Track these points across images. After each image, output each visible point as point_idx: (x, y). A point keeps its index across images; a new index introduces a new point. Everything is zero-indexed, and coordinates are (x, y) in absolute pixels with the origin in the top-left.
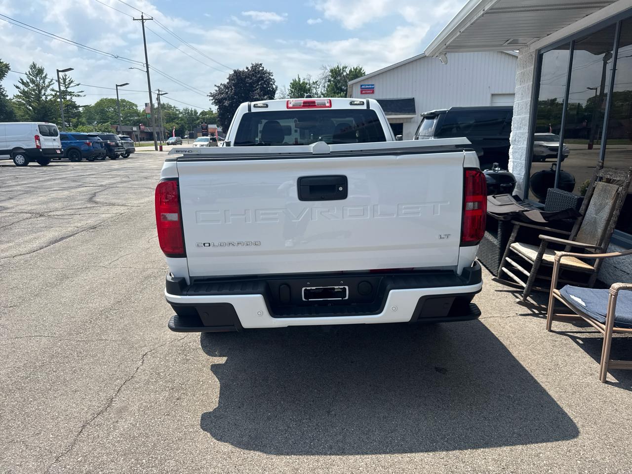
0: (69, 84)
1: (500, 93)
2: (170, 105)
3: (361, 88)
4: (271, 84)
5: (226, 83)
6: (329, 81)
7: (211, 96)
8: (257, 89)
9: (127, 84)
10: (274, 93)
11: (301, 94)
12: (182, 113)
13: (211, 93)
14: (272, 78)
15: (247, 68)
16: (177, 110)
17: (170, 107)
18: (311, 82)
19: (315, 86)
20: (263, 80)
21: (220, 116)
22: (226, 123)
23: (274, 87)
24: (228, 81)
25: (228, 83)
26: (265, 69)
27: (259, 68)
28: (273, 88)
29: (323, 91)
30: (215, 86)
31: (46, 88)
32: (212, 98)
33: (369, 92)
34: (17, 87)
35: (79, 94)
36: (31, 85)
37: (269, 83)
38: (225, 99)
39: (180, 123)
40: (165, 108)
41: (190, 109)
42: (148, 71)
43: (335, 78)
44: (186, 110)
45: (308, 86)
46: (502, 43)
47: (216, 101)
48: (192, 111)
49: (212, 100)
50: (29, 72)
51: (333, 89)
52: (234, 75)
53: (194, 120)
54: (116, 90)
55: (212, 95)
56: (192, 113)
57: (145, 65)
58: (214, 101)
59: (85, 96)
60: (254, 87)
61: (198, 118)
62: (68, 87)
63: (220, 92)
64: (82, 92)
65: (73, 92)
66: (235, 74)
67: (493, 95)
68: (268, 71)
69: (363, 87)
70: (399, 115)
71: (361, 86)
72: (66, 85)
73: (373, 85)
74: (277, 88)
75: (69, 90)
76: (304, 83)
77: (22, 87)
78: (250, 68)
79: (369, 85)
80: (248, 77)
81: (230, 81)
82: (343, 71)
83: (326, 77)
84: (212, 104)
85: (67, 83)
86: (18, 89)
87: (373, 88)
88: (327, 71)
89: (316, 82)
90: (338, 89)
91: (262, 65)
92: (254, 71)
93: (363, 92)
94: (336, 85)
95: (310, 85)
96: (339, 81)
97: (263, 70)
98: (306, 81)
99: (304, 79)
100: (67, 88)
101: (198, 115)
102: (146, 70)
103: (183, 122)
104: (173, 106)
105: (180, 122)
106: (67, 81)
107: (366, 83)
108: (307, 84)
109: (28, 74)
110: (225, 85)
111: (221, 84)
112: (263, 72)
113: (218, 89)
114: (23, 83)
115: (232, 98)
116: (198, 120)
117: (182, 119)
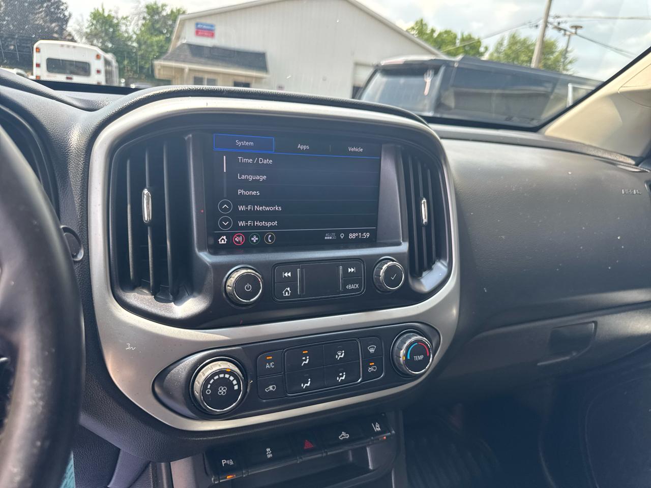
6: (144, 18)
8: (41, 12)
10: (67, 21)
11: (105, 29)
18: (120, 17)
19: (124, 21)
28: (65, 16)
29: (135, 30)
37: (58, 8)
43: (152, 16)
45: (115, 21)
51: (149, 29)
74: (70, 15)
76: (109, 16)
82: (163, 10)
83: (139, 14)
88: (140, 6)
89: (127, 17)
90: (156, 30)
94: (153, 25)
95: (117, 19)
96: (157, 21)
98: (113, 14)
99: (110, 11)
108: (114, 17)
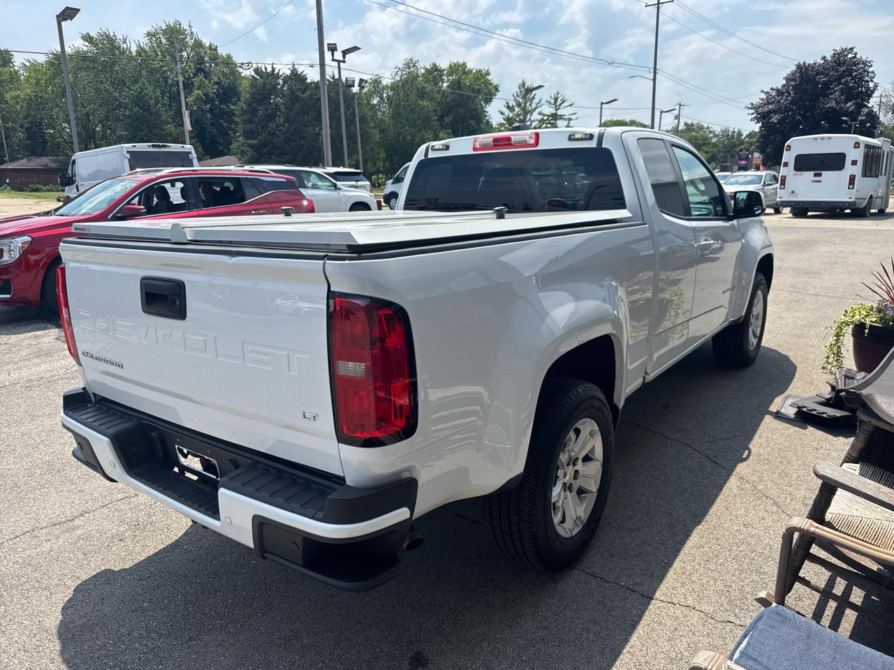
0: (560, 105)
2: (702, 125)
4: (868, 81)
5: (780, 87)
7: (751, 109)
9: (615, 100)
12: (717, 136)
13: (752, 104)
14: (871, 70)
15: (824, 58)
16: (711, 132)
17: (702, 127)
20: (850, 75)
21: (762, 140)
22: (769, 149)
23: (871, 85)
24: (784, 82)
25: (784, 86)
26: (858, 56)
27: (846, 56)
30: (762, 91)
31: (532, 112)
32: (753, 111)
34: (502, 113)
35: (571, 117)
36: (517, 109)
38: (775, 112)
39: (711, 152)
40: (693, 130)
41: (732, 130)
42: (654, 80)
44: (725, 131)
47: (759, 116)
48: (734, 132)
49: (752, 114)
50: (517, 92)
52: (796, 72)
53: (735, 146)
54: (600, 110)
55: (753, 107)
56: (733, 137)
57: (652, 70)
58: (755, 115)
59: (577, 119)
60: (830, 89)
61: (742, 143)
62: (559, 109)
63: (767, 102)
64: (574, 114)
65: (564, 115)
66: (798, 71)
68: (864, 59)
72: (556, 106)
75: (559, 112)
77: (507, 112)
78: (829, 58)
80: (822, 73)
81: (787, 82)
84: (751, 120)
85: (557, 104)
86: (502, 116)
91: (855, 50)
92: (835, 62)
97: (855, 57)
100: (557, 110)
101: (743, 137)
102: (652, 78)
103: (715, 149)
104: (705, 126)
105: (711, 149)
106: (559, 100)
109: (515, 95)
110: (778, 90)
111: (772, 89)
112: (855, 62)
113: (765, 97)
114: (508, 107)
115: (787, 109)
116: (740, 145)
117: (715, 145)
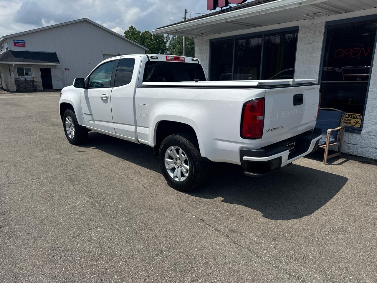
1: (108, 54)
3: (14, 42)
33: (22, 45)
46: (198, 34)
67: (104, 55)
69: (15, 41)
70: (48, 63)
71: (14, 40)
73: (24, 41)
79: (20, 41)
87: (24, 43)
93: (16, 45)
107: (17, 39)
